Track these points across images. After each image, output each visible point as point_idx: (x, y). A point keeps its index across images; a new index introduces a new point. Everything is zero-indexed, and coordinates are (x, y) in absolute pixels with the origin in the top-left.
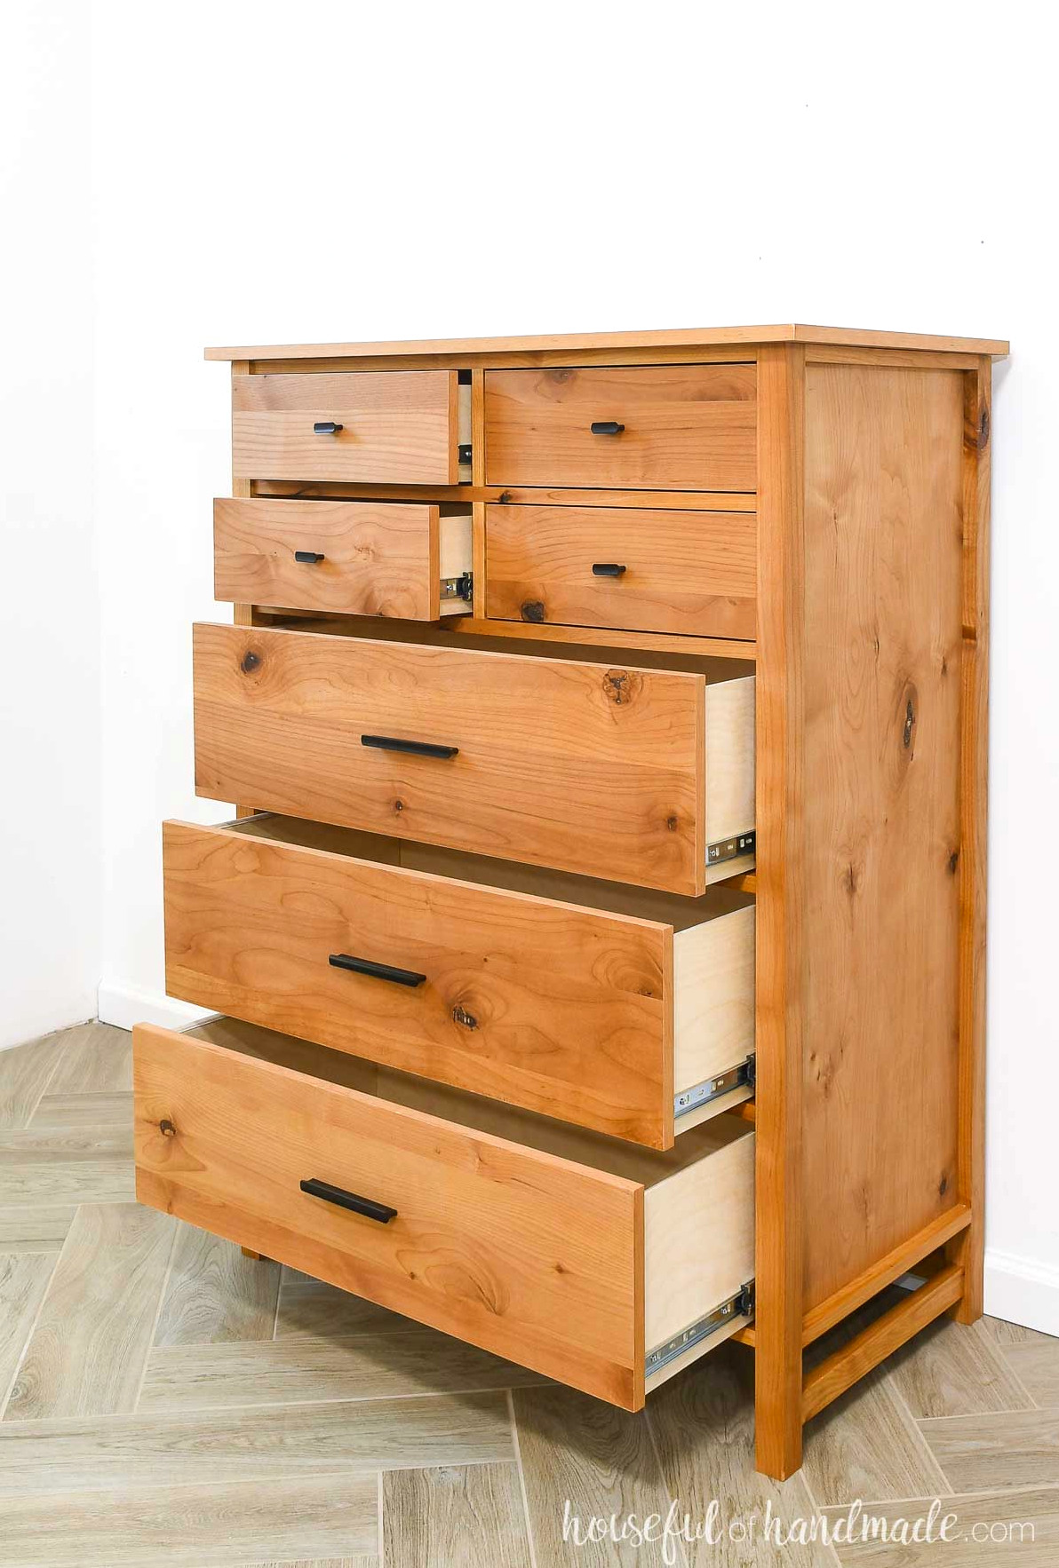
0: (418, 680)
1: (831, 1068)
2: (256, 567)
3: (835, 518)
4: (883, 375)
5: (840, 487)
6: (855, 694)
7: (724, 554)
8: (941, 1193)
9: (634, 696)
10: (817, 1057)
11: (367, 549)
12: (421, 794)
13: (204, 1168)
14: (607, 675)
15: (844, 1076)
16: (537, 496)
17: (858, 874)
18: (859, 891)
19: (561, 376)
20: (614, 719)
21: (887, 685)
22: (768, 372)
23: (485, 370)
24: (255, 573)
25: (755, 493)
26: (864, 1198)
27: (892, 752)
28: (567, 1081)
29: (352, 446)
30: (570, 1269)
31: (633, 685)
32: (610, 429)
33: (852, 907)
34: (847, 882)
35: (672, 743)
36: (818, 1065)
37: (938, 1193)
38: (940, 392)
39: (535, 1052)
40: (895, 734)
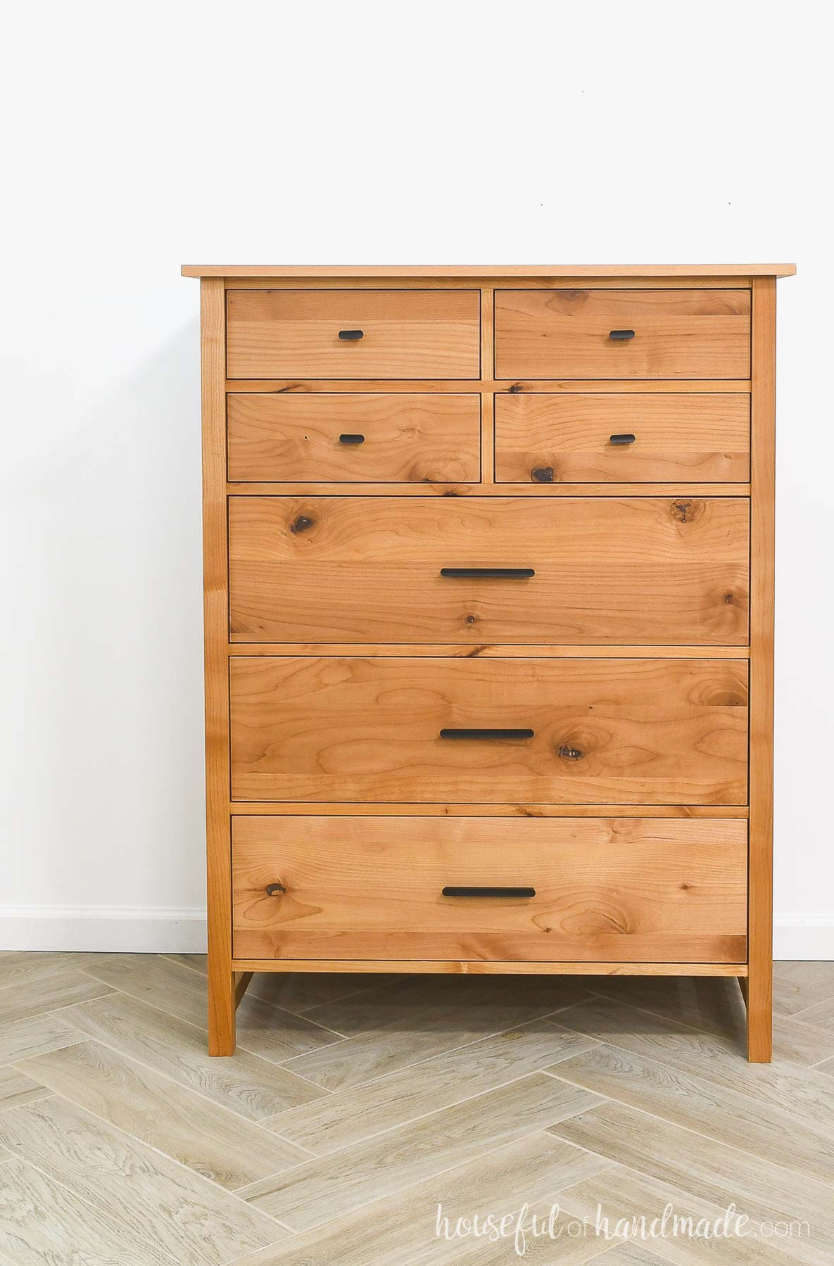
0: (490, 522)
2: (283, 449)
7: (720, 423)
9: (698, 515)
11: (413, 429)
12: (494, 608)
13: (320, 910)
14: (674, 504)
16: (551, 386)
19: (573, 296)
20: (680, 534)
22: (762, 295)
23: (494, 290)
24: (280, 455)
25: (748, 379)
28: (667, 777)
30: (693, 884)
31: (696, 508)
35: (730, 545)
39: (636, 763)
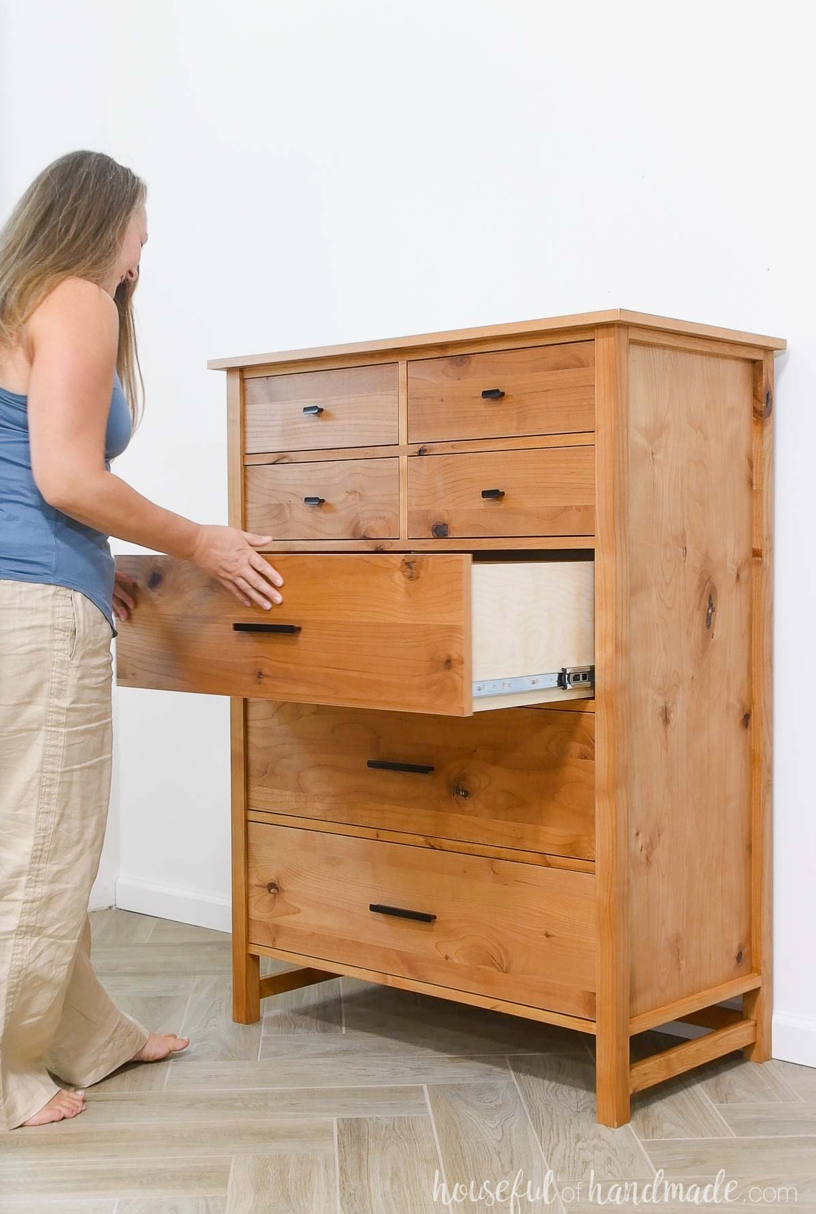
1: (651, 846)
2: (275, 513)
3: (653, 454)
4: (688, 358)
5: (657, 431)
6: (668, 581)
7: (572, 476)
8: (738, 962)
10: (640, 835)
11: (355, 492)
13: (299, 911)
15: (660, 854)
16: (444, 448)
17: (671, 711)
18: (672, 724)
19: (461, 361)
21: (692, 581)
22: (603, 345)
23: (407, 360)
24: (275, 517)
25: (594, 432)
26: (677, 946)
27: (697, 629)
29: (331, 422)
30: (553, 933)
32: (494, 395)
33: (666, 732)
34: (662, 716)
36: (641, 841)
37: (735, 961)
38: (734, 376)
39: (508, 808)
40: (699, 618)
